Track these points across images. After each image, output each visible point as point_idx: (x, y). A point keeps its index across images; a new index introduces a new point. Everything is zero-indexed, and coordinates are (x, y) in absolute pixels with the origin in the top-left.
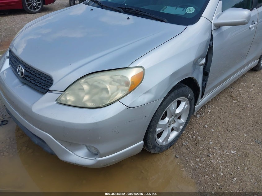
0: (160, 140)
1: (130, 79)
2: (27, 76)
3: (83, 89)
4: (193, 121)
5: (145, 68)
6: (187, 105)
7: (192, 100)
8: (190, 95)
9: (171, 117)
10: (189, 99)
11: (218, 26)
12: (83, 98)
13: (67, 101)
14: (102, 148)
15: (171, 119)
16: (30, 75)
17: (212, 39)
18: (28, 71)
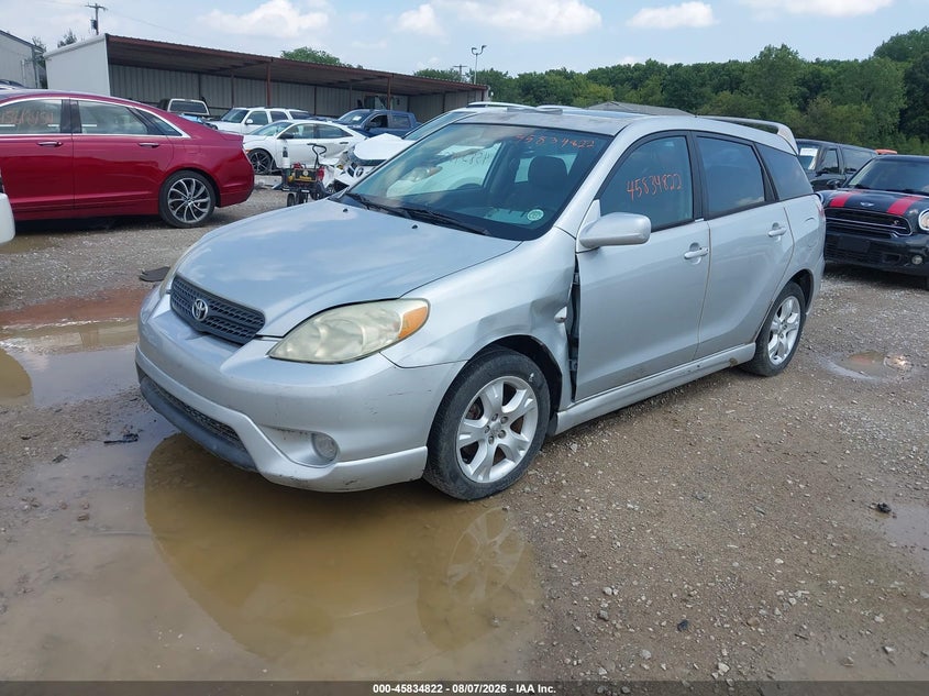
0: (470, 469)
1: (401, 316)
2: (212, 318)
3: (319, 337)
4: (560, 456)
5: (431, 303)
6: (530, 400)
7: (540, 388)
8: (532, 375)
9: (493, 420)
10: (532, 384)
11: (593, 248)
12: (315, 352)
13: (287, 353)
14: (344, 440)
15: (493, 423)
16: (220, 314)
17: (577, 270)
18: (216, 309)
